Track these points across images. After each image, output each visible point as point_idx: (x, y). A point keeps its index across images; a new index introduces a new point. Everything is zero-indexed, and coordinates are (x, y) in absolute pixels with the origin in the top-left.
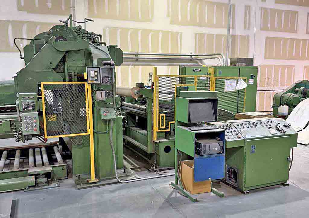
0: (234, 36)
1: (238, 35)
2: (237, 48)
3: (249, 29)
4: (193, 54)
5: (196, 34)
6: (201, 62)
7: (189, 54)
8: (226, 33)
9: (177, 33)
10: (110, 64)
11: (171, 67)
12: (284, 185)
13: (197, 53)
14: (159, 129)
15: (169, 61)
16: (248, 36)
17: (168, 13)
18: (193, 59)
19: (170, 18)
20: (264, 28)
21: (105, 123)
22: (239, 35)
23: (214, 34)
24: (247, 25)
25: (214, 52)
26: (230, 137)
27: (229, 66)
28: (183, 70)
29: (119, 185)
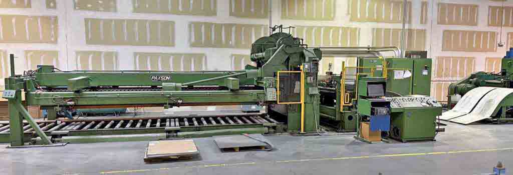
0: (410, 30)
1: (414, 30)
2: (414, 40)
3: (426, 23)
4: (371, 46)
5: (374, 29)
6: (379, 54)
7: (366, 46)
8: (402, 28)
9: (356, 29)
10: (316, 60)
11: (349, 58)
12: (432, 140)
13: (375, 46)
14: (345, 103)
15: (349, 53)
16: (425, 30)
17: (348, 11)
18: (371, 51)
19: (350, 16)
20: (441, 22)
21: (311, 97)
22: (416, 29)
23: (390, 29)
24: (423, 20)
25: (391, 45)
26: (394, 105)
27: (404, 57)
28: (361, 62)
29: (319, 136)
